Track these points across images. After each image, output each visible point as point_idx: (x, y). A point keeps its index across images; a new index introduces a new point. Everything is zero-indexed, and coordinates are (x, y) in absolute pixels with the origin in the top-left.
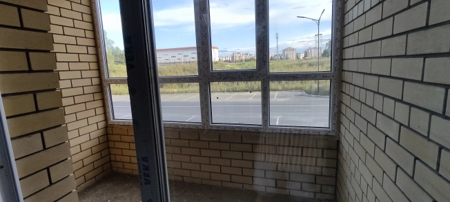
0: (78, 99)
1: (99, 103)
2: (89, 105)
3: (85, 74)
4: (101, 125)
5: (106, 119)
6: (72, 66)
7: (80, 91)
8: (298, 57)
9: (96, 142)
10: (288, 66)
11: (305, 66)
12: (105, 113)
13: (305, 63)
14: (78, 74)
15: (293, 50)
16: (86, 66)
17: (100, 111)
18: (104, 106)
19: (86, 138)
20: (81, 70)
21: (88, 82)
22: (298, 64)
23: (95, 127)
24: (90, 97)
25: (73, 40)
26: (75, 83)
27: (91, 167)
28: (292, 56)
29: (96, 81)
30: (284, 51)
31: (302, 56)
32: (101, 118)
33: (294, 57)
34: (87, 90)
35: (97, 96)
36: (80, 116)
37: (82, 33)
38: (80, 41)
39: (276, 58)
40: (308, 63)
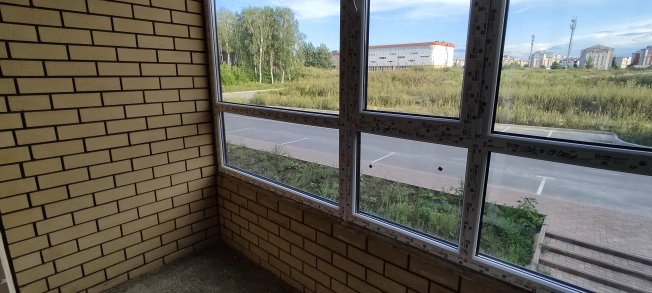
0: (171, 133)
1: (206, 140)
2: (189, 142)
3: (185, 95)
4: (207, 171)
5: (216, 163)
6: (166, 83)
7: (176, 120)
8: (614, 64)
9: (197, 195)
10: (587, 83)
11: (630, 84)
12: (215, 155)
13: (630, 78)
14: (174, 95)
15: (606, 50)
16: (188, 82)
17: (206, 150)
18: (214, 144)
19: (183, 188)
20: (179, 89)
21: (190, 107)
22: (611, 79)
23: (197, 174)
24: (193, 130)
25: (168, 43)
26: (168, 108)
27: (187, 231)
28: (602, 63)
29: (202, 106)
30: (584, 52)
31: (625, 63)
32: (208, 161)
33: (607, 65)
34: (187, 119)
35: (203, 129)
36: (173, 157)
37: (183, 31)
38: (180, 45)
39: (565, 64)
40: (638, 77)
